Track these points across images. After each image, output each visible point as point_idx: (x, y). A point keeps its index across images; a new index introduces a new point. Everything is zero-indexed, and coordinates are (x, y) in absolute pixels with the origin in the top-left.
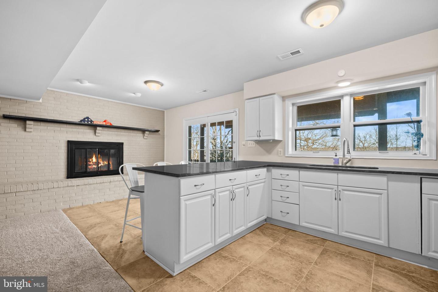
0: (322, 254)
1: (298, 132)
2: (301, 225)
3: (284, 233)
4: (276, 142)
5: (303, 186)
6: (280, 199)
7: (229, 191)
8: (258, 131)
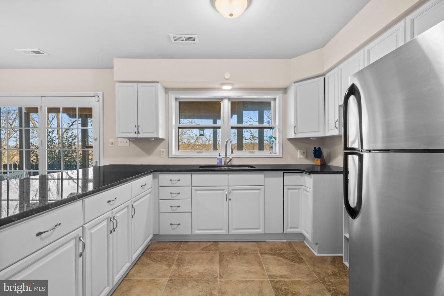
0: (221, 261)
1: (180, 130)
2: (193, 234)
3: (176, 249)
4: (158, 140)
5: (196, 190)
6: (170, 210)
7: (106, 221)
8: (136, 126)
